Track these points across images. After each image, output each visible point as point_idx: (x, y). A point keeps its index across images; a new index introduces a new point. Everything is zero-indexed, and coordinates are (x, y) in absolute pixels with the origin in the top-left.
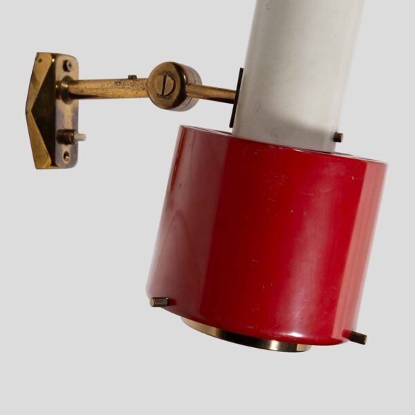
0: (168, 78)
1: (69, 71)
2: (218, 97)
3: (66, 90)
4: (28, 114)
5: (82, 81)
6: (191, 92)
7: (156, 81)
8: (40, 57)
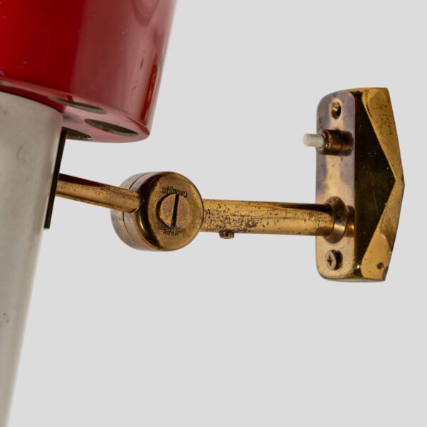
0: (168, 222)
1: (333, 251)
2: (85, 187)
3: (337, 219)
4: (400, 175)
5: (311, 234)
6: (130, 197)
7: (189, 219)
8: (380, 272)
